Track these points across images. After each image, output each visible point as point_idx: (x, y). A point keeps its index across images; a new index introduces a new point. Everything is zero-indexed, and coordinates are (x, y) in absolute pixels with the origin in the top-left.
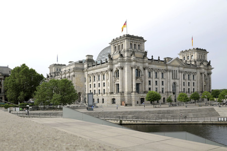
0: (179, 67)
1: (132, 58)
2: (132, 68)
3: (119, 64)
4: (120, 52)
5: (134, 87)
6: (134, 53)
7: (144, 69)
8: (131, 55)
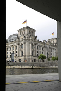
0: (49, 45)
1: (30, 38)
2: (30, 44)
3: (23, 41)
4: (24, 35)
5: (31, 53)
6: (31, 36)
7: (35, 45)
8: (30, 37)
